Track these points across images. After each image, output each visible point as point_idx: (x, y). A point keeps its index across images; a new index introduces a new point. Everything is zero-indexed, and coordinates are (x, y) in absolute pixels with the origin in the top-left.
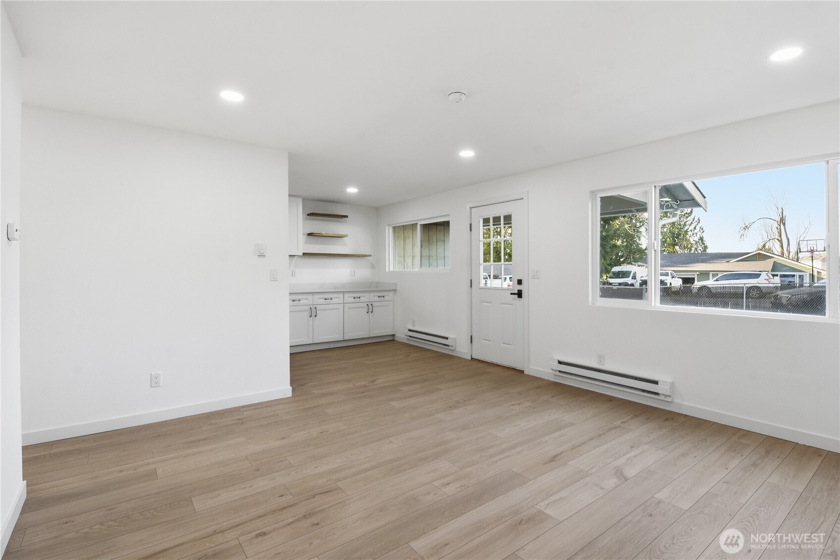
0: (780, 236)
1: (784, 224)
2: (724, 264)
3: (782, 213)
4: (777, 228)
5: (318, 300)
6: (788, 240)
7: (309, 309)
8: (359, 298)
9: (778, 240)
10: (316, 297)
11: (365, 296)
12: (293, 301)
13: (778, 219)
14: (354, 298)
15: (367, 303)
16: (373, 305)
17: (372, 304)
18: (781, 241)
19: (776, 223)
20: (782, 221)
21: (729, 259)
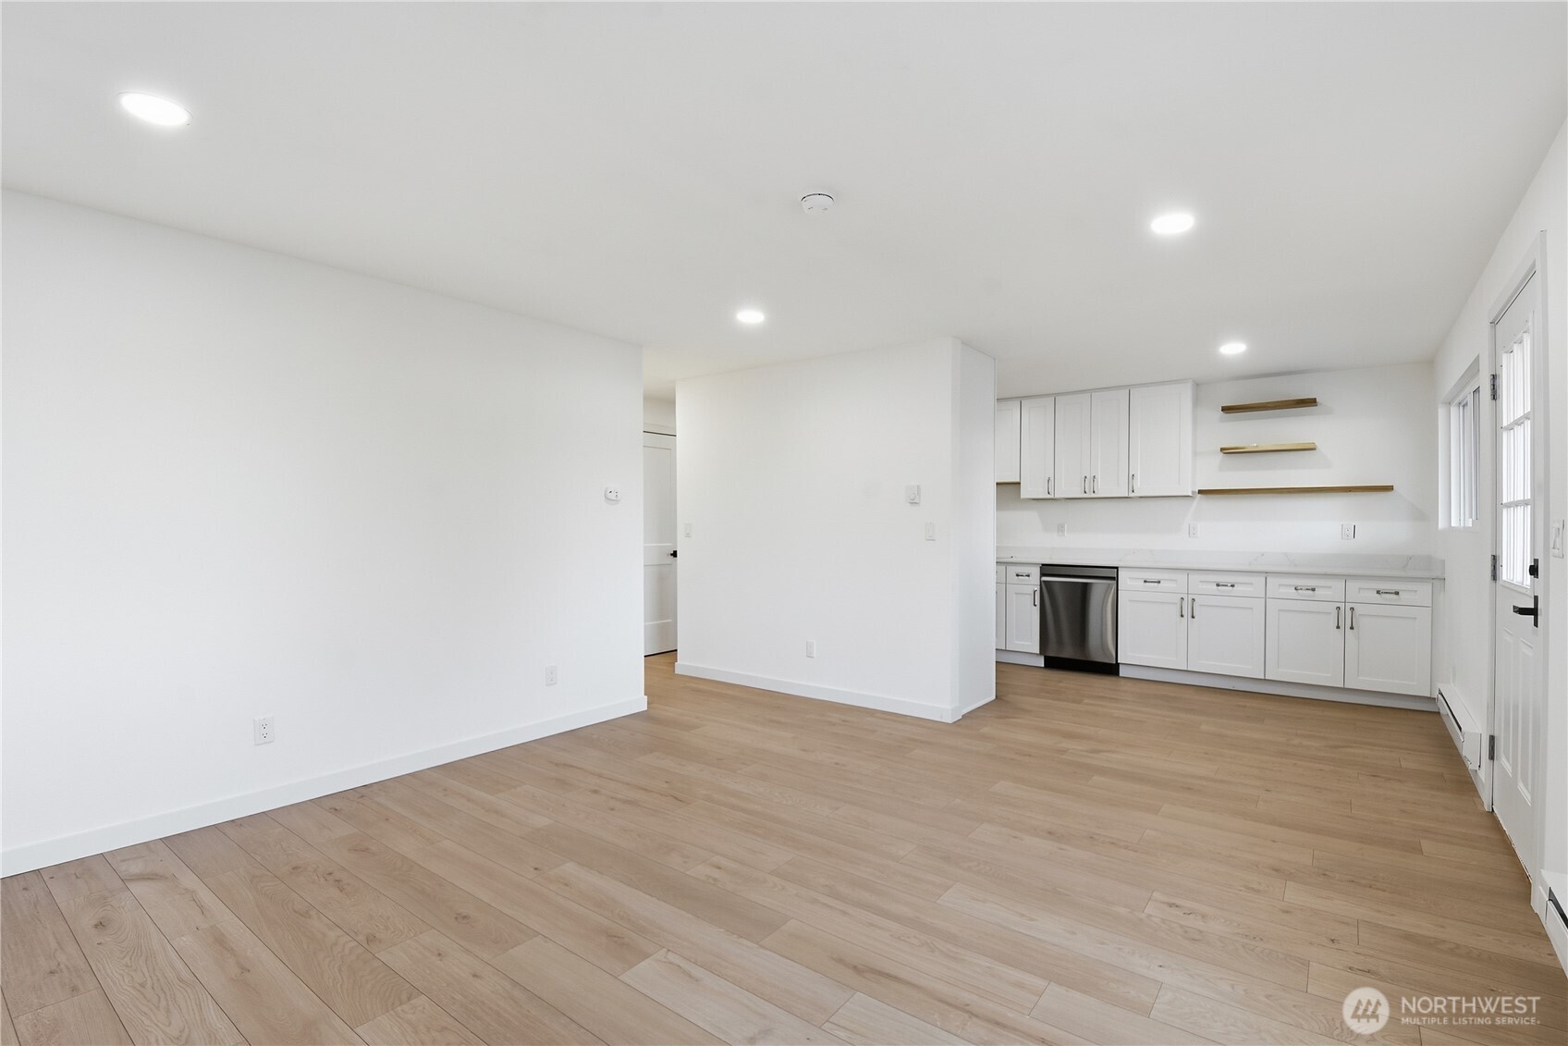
5: (1202, 586)
7: (1178, 601)
8: (1314, 590)
10: (1194, 578)
11: (1330, 587)
12: (1145, 581)
14: (1296, 589)
15: (1338, 605)
16: (1357, 611)
17: (1352, 609)
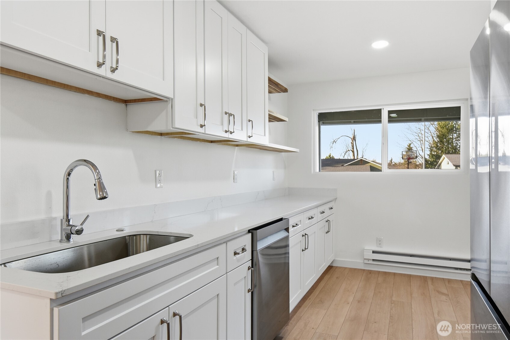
0: (353, 149)
1: (355, 141)
2: (341, 167)
3: (354, 133)
4: (351, 143)
5: (306, 221)
6: (357, 151)
7: (301, 239)
8: (323, 212)
9: (352, 151)
11: (325, 209)
13: (352, 137)
14: (321, 213)
15: (326, 219)
18: (353, 152)
19: (351, 139)
20: (354, 139)
21: (343, 164)
